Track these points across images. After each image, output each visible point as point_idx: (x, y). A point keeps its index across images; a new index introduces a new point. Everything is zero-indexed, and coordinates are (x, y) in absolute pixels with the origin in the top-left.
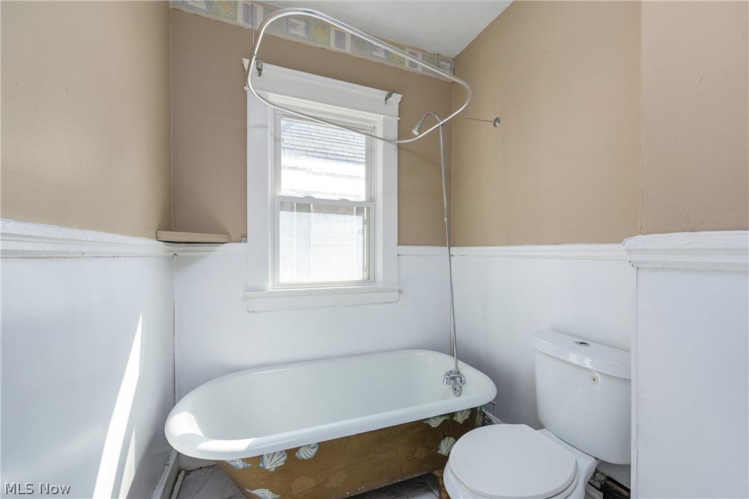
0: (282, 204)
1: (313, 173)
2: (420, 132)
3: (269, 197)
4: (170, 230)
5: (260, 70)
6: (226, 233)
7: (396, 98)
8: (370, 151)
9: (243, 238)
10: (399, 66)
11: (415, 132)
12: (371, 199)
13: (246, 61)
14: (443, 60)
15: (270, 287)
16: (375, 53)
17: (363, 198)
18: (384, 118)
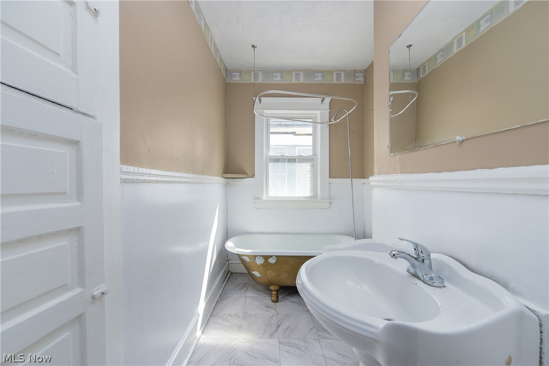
0: (270, 159)
1: (297, 135)
2: (335, 120)
3: (264, 157)
4: (226, 173)
5: (260, 101)
6: (246, 173)
7: (328, 100)
8: (315, 129)
9: (253, 176)
10: (331, 82)
11: (333, 120)
12: (315, 154)
13: (254, 98)
14: (358, 73)
15: (264, 198)
16: (316, 79)
17: (311, 153)
18: (321, 112)
